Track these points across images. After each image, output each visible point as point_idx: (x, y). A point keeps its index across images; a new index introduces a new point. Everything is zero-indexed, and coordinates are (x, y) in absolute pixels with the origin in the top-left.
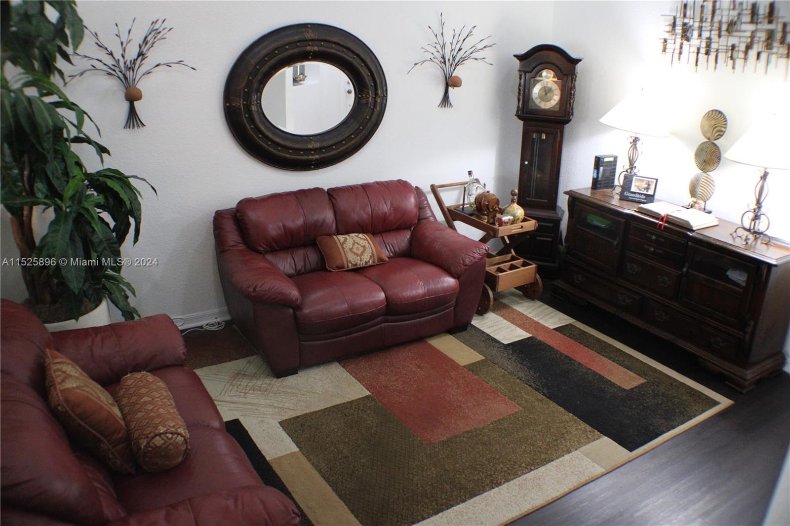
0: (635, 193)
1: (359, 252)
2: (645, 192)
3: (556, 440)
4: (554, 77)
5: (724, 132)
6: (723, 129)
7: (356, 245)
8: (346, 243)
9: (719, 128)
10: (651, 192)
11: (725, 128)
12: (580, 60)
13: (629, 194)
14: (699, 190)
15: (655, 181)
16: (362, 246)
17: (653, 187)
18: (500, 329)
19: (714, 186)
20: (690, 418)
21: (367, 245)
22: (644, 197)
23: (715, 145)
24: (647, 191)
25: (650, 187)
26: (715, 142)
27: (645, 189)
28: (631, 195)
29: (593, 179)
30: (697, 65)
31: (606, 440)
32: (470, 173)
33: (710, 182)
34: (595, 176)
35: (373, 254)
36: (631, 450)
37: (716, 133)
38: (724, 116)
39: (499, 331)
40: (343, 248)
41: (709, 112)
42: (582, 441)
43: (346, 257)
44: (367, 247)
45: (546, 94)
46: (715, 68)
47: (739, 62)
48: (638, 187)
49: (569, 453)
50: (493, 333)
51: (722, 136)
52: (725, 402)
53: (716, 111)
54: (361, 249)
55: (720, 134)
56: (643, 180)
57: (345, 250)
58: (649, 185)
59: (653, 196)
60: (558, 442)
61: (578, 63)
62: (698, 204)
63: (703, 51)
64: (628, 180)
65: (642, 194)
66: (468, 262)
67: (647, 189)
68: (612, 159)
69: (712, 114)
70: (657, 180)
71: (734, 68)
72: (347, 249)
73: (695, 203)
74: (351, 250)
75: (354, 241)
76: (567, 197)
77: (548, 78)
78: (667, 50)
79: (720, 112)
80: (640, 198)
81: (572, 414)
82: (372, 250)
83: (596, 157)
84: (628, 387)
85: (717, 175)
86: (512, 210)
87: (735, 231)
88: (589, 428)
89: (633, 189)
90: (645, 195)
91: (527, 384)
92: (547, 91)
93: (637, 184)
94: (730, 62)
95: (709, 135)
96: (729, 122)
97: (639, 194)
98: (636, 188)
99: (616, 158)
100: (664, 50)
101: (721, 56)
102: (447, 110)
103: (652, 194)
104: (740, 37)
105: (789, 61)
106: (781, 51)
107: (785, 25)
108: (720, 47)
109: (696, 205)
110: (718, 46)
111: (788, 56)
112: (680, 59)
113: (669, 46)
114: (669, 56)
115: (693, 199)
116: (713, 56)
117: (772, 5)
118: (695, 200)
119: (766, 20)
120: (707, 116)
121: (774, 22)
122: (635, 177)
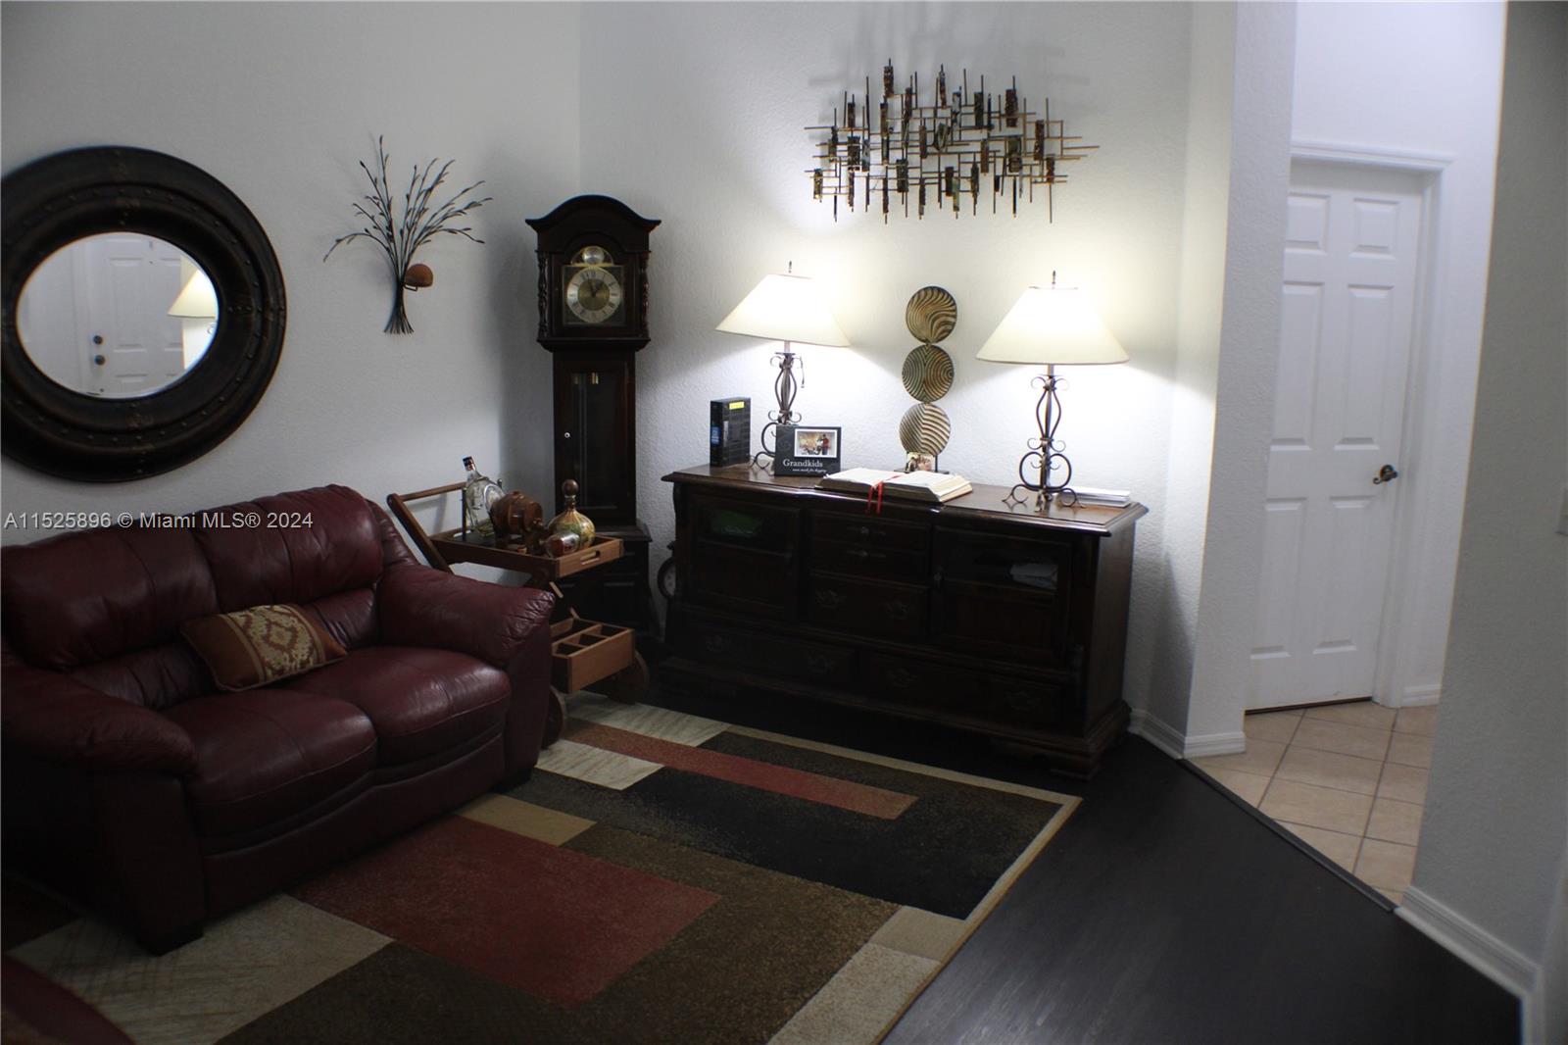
0: (802, 459)
1: (285, 642)
2: (821, 455)
3: (820, 934)
4: (606, 260)
5: (954, 324)
6: (952, 320)
7: (275, 629)
8: (252, 625)
9: (943, 319)
10: (832, 454)
11: (955, 317)
12: (658, 222)
13: (792, 464)
14: (922, 436)
15: (836, 431)
16: (287, 629)
18: (595, 765)
19: (949, 425)
20: (1028, 841)
21: (298, 626)
23: (940, 350)
24: (824, 453)
25: (829, 444)
26: (938, 345)
27: (819, 450)
28: (796, 464)
29: (712, 445)
30: (886, 210)
31: (906, 910)
32: (468, 462)
33: (941, 419)
34: (716, 440)
35: (313, 642)
36: (963, 916)
37: (938, 328)
38: (949, 295)
39: (595, 769)
40: (249, 638)
41: (919, 292)
42: (868, 924)
43: (258, 655)
44: (299, 629)
45: (593, 295)
46: (921, 213)
47: (966, 199)
48: (806, 448)
49: (857, 951)
50: (585, 774)
51: (950, 331)
52: (1069, 803)
53: (932, 288)
54: (288, 636)
55: (947, 329)
56: (812, 435)
57: (254, 640)
58: (826, 441)
59: (837, 460)
60: (825, 936)
61: (653, 228)
62: (924, 461)
63: (893, 184)
64: (785, 436)
65: (816, 459)
66: (520, 631)
67: (824, 449)
68: (741, 405)
69: (926, 294)
70: (839, 430)
71: (956, 208)
72: (257, 638)
73: (918, 461)
74: (266, 638)
75: (267, 620)
76: (671, 485)
77: (593, 260)
78: (824, 191)
79: (940, 290)
80: (814, 468)
81: (820, 884)
82: (311, 636)
83: (713, 404)
84: (894, 815)
85: (950, 404)
86: (570, 523)
87: (1012, 494)
88: (866, 900)
89: (798, 453)
90: (821, 459)
91: (705, 851)
92: (593, 288)
93: (804, 442)
94: (948, 201)
95: (925, 334)
96: (959, 307)
97: (811, 459)
98: (802, 450)
99: (747, 402)
100: (818, 190)
101: (932, 191)
102: (403, 338)
103: (835, 456)
104: (959, 154)
105: (1053, 186)
106: (1037, 171)
107: (1039, 126)
108: (924, 176)
109: (920, 465)
110: (922, 173)
111: (1050, 178)
112: (851, 204)
113: (826, 182)
114: (828, 200)
115: (911, 455)
116: (914, 192)
117: (1011, 95)
118: (916, 457)
119: (1004, 121)
120: (916, 299)
121: (1020, 121)
122: (797, 430)
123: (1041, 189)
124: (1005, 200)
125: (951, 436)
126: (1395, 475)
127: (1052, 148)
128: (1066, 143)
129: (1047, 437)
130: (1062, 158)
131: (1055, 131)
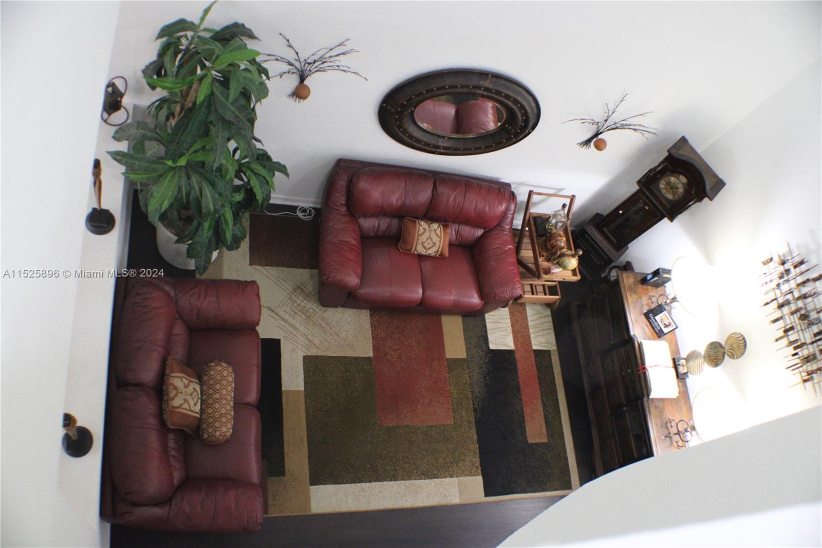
0: (656, 321)
1: (428, 247)
2: (662, 327)
3: (452, 463)
4: (684, 185)
5: (734, 359)
7: (429, 240)
8: (423, 236)
9: (734, 353)
10: (665, 330)
11: (737, 358)
13: (652, 317)
15: (675, 327)
16: (433, 243)
17: (669, 329)
18: (499, 328)
19: (700, 373)
21: (438, 243)
22: (659, 328)
23: (724, 357)
24: (665, 327)
25: (669, 327)
26: (726, 356)
27: (664, 324)
28: (653, 319)
30: (765, 305)
31: (479, 479)
33: (701, 368)
34: (649, 277)
35: (438, 251)
36: (486, 495)
37: (730, 352)
38: (745, 351)
39: (496, 330)
40: (418, 239)
41: (740, 334)
42: (466, 473)
43: (416, 246)
44: (437, 244)
45: (672, 188)
47: (785, 341)
48: (662, 319)
49: (451, 477)
50: (491, 330)
51: (730, 358)
53: (745, 342)
54: (431, 245)
55: (732, 356)
56: (668, 319)
57: (418, 241)
58: (669, 325)
60: (452, 465)
64: (660, 309)
65: (659, 326)
67: (666, 326)
69: (742, 339)
70: (677, 328)
71: (777, 340)
72: (420, 241)
74: (423, 243)
75: (430, 236)
77: (679, 182)
78: (765, 266)
79: (745, 346)
80: (656, 327)
81: (478, 446)
82: (439, 249)
84: (531, 440)
85: (707, 370)
88: (478, 464)
89: (658, 318)
93: (664, 317)
94: (782, 333)
95: (727, 346)
96: (742, 358)
97: (658, 324)
98: (660, 318)
100: (765, 263)
101: (782, 323)
102: (582, 150)
103: (665, 332)
104: (800, 329)
105: (802, 384)
106: (804, 374)
111: (805, 381)
113: (769, 265)
114: (763, 270)
115: (685, 361)
116: (779, 314)
122: (666, 312)
123: (799, 378)
124: (789, 362)
125: (697, 375)
127: (816, 377)
130: (814, 384)
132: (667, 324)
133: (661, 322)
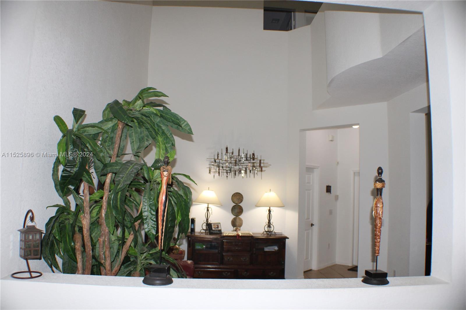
0: (214, 230)
2: (217, 229)
5: (242, 200)
6: (242, 199)
9: (240, 199)
13: (212, 231)
14: (237, 224)
17: (219, 226)
19: (243, 221)
22: (218, 231)
23: (240, 206)
26: (240, 204)
29: (192, 229)
30: (227, 176)
33: (241, 220)
34: (193, 227)
37: (239, 201)
38: (241, 194)
46: (235, 177)
48: (215, 228)
51: (242, 202)
53: (238, 193)
62: (238, 229)
63: (229, 171)
67: (218, 228)
69: (236, 194)
73: (237, 229)
78: (211, 172)
79: (239, 193)
80: (217, 232)
83: (192, 219)
85: (243, 216)
87: (263, 233)
89: (213, 229)
93: (214, 226)
95: (236, 202)
96: (243, 196)
100: (210, 172)
101: (237, 173)
103: (220, 229)
104: (242, 165)
105: (262, 172)
106: (259, 169)
107: (260, 161)
108: (235, 170)
109: (237, 230)
110: (234, 169)
111: (262, 171)
112: (219, 175)
113: (212, 170)
114: (212, 174)
115: (235, 228)
116: (233, 172)
117: (253, 154)
118: (236, 228)
119: (252, 159)
120: (234, 195)
121: (255, 160)
122: (212, 224)
123: (259, 173)
124: (252, 175)
125: (243, 223)
126: (313, 225)
127: (262, 165)
128: (265, 164)
129: (269, 221)
130: (264, 167)
131: (262, 162)
132: (217, 227)
133: (215, 229)
